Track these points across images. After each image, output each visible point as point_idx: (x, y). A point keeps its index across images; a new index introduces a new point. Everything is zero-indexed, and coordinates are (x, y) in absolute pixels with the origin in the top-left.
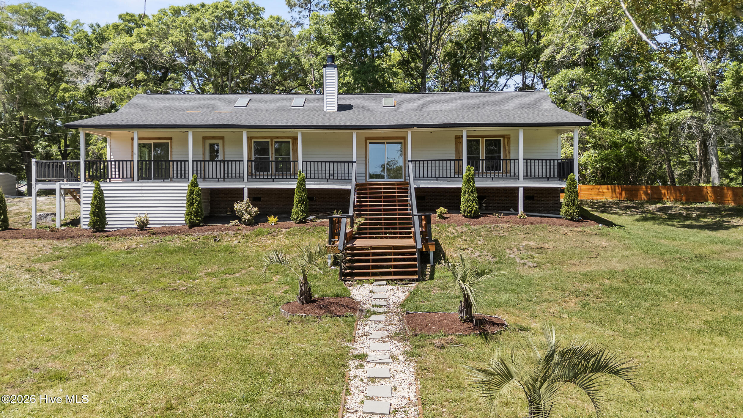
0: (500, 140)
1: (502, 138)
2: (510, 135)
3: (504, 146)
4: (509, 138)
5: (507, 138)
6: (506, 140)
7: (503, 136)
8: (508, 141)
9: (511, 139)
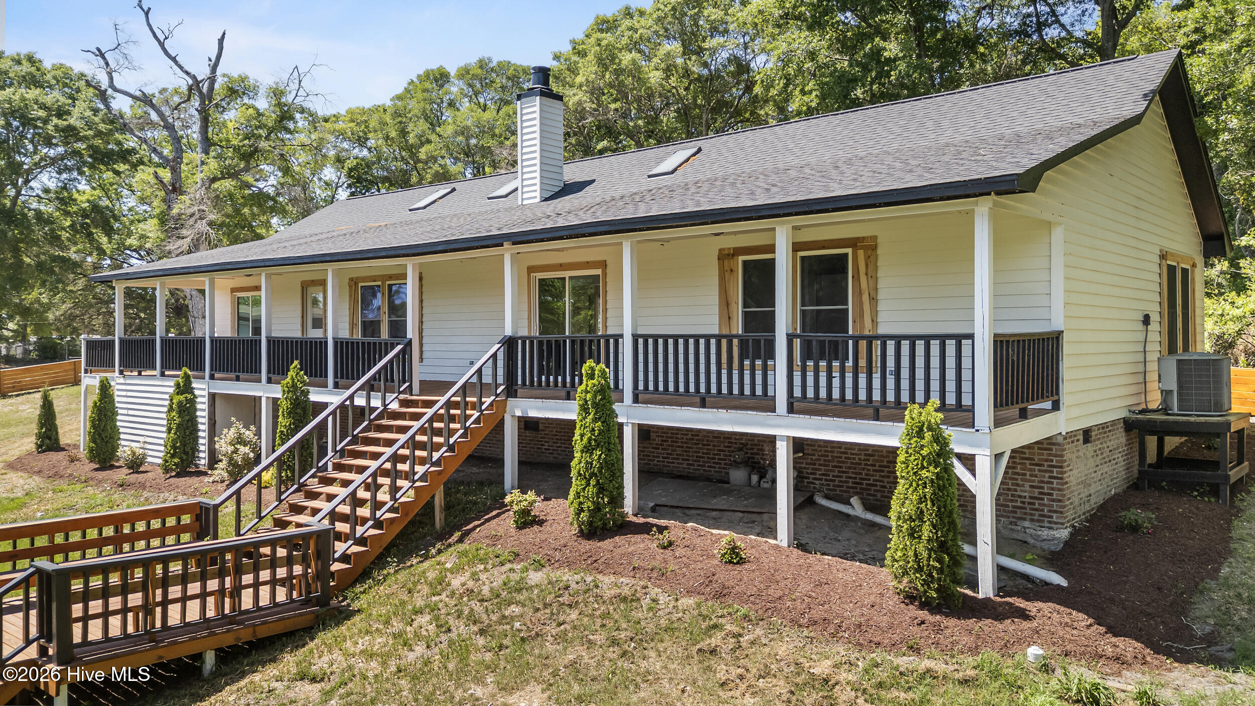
0: (846, 255)
1: (849, 251)
2: (875, 238)
3: (857, 277)
4: (874, 248)
5: (866, 248)
6: (861, 253)
7: (853, 243)
8: (867, 258)
9: (880, 251)
